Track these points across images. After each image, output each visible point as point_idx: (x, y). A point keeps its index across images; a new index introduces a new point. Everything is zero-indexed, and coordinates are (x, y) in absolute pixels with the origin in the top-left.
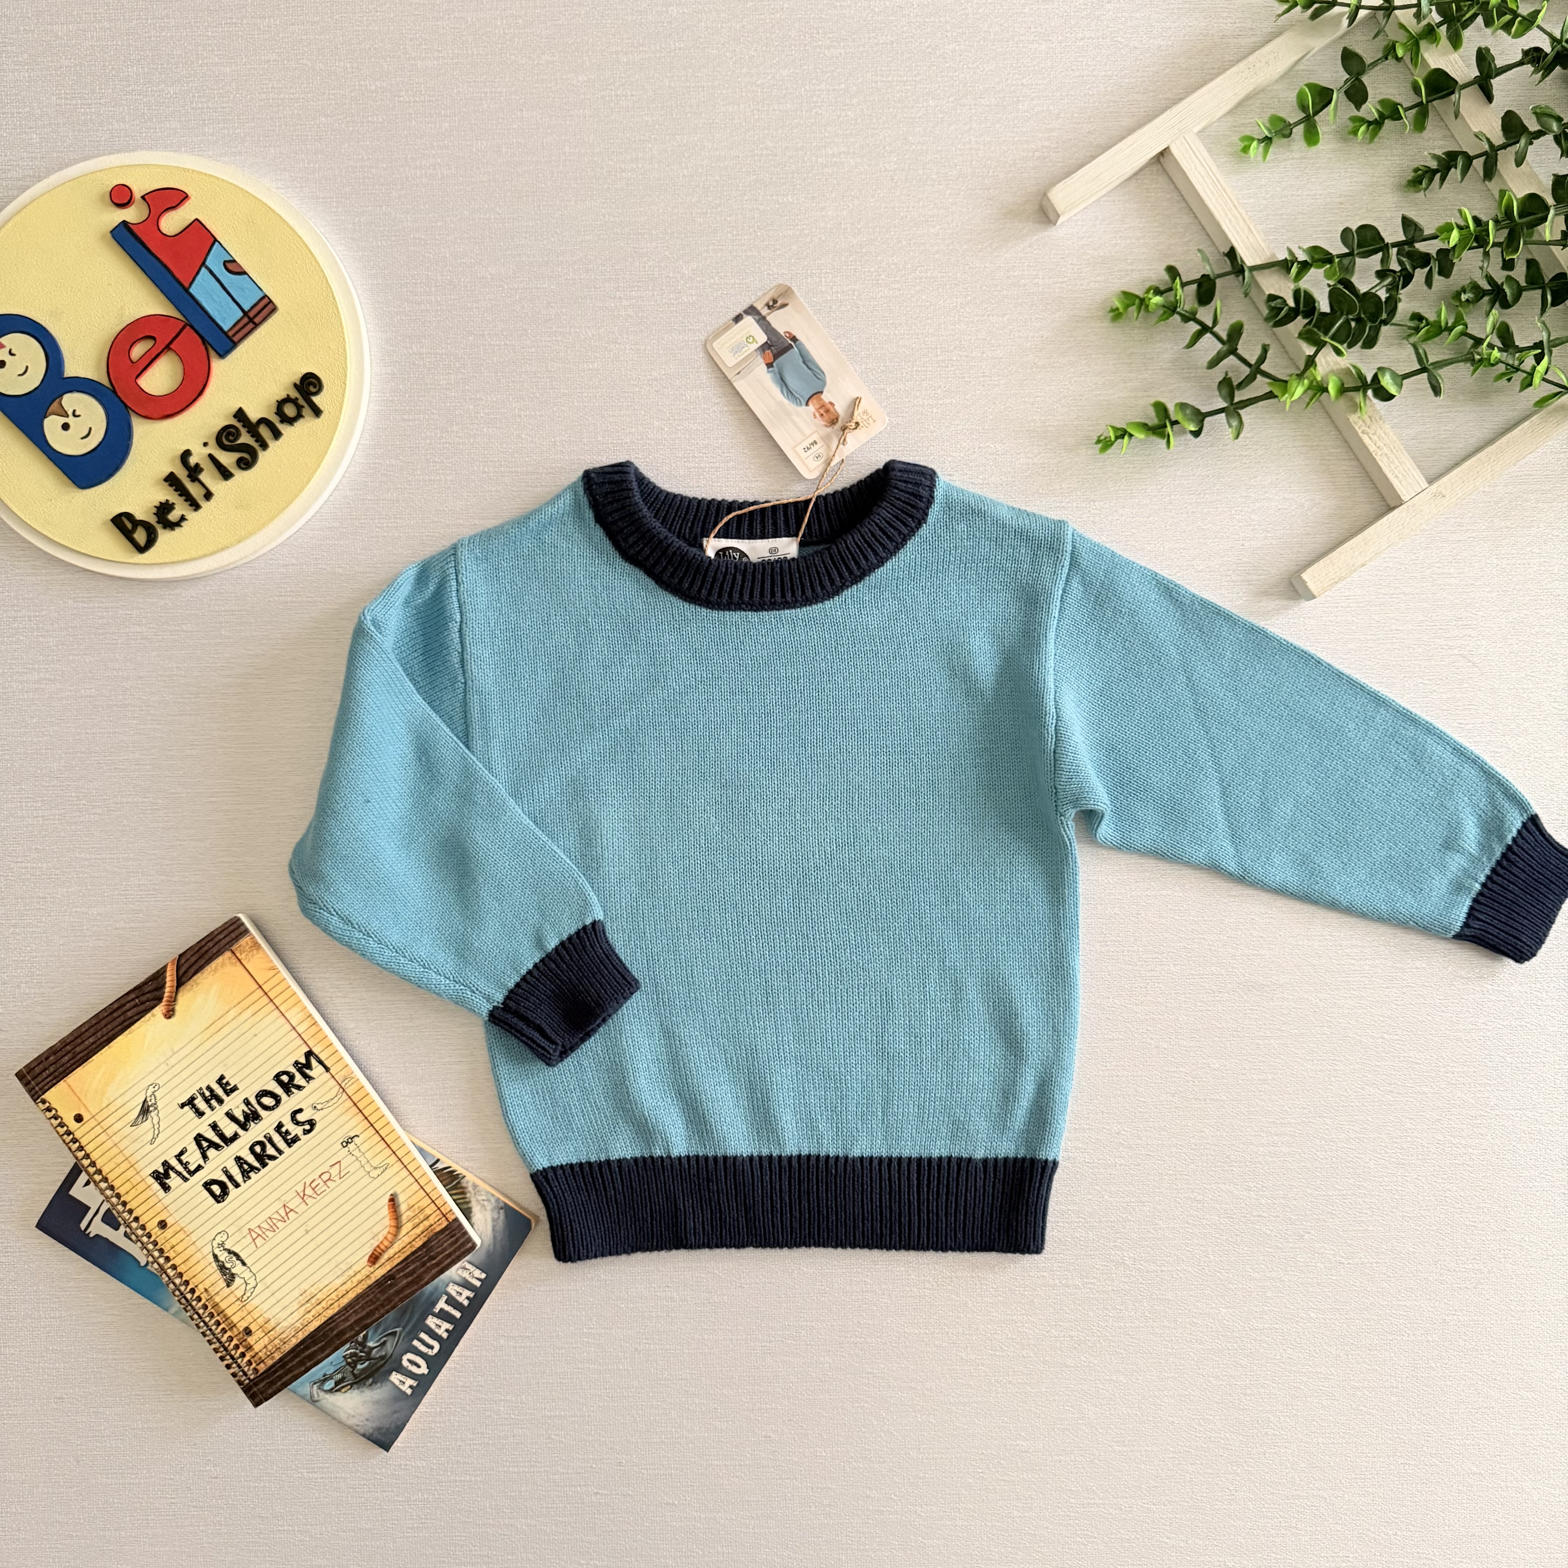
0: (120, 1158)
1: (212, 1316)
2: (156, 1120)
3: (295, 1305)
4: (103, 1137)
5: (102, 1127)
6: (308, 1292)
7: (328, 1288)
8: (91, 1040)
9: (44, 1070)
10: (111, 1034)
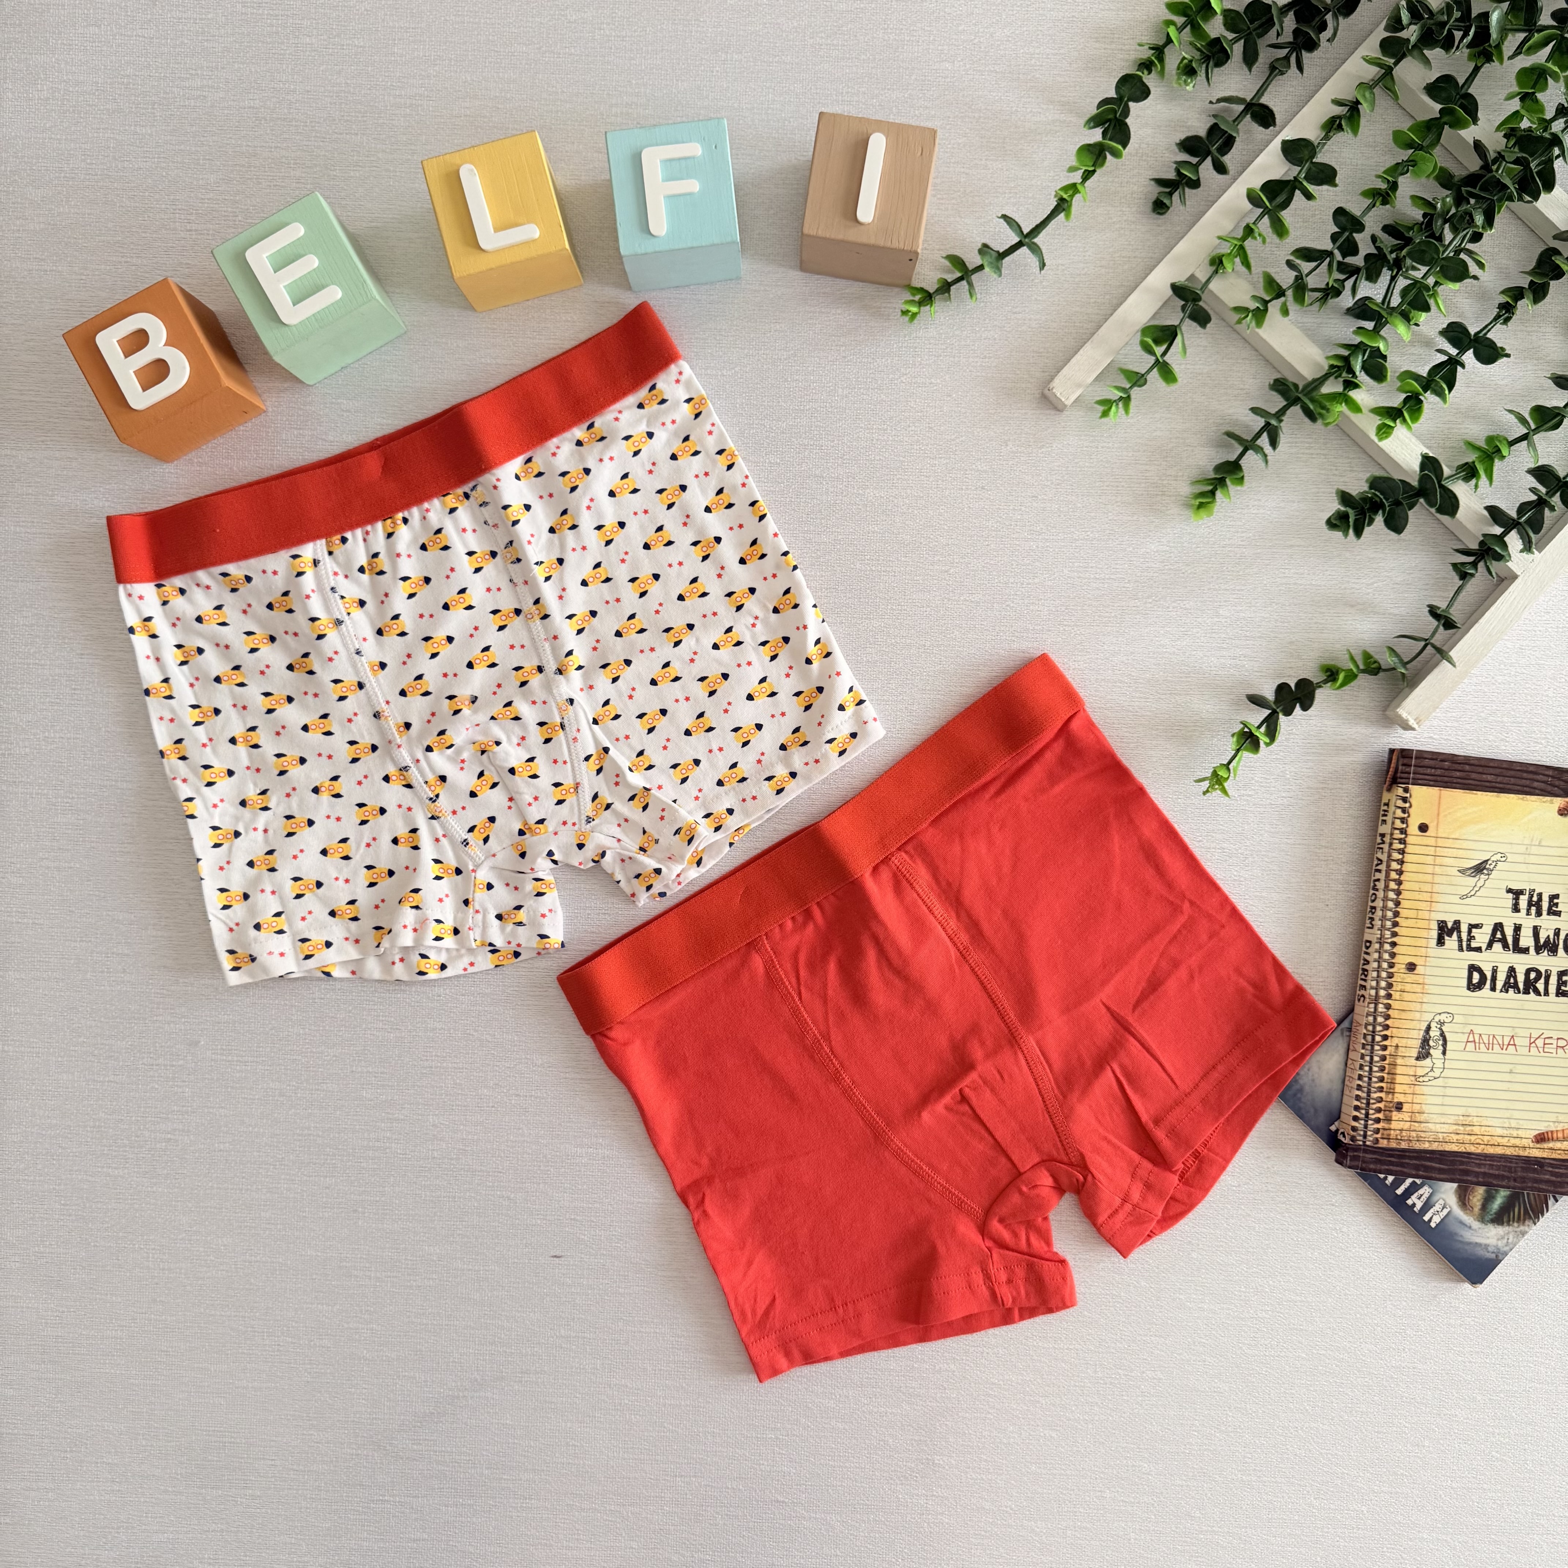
0: (1428, 888)
1: (1382, 1069)
2: (1480, 884)
3: (1451, 1120)
4: (1430, 860)
5: (1435, 851)
6: (1470, 1118)
7: (1488, 1129)
8: (1489, 778)
9: (1431, 768)
10: (1509, 786)
